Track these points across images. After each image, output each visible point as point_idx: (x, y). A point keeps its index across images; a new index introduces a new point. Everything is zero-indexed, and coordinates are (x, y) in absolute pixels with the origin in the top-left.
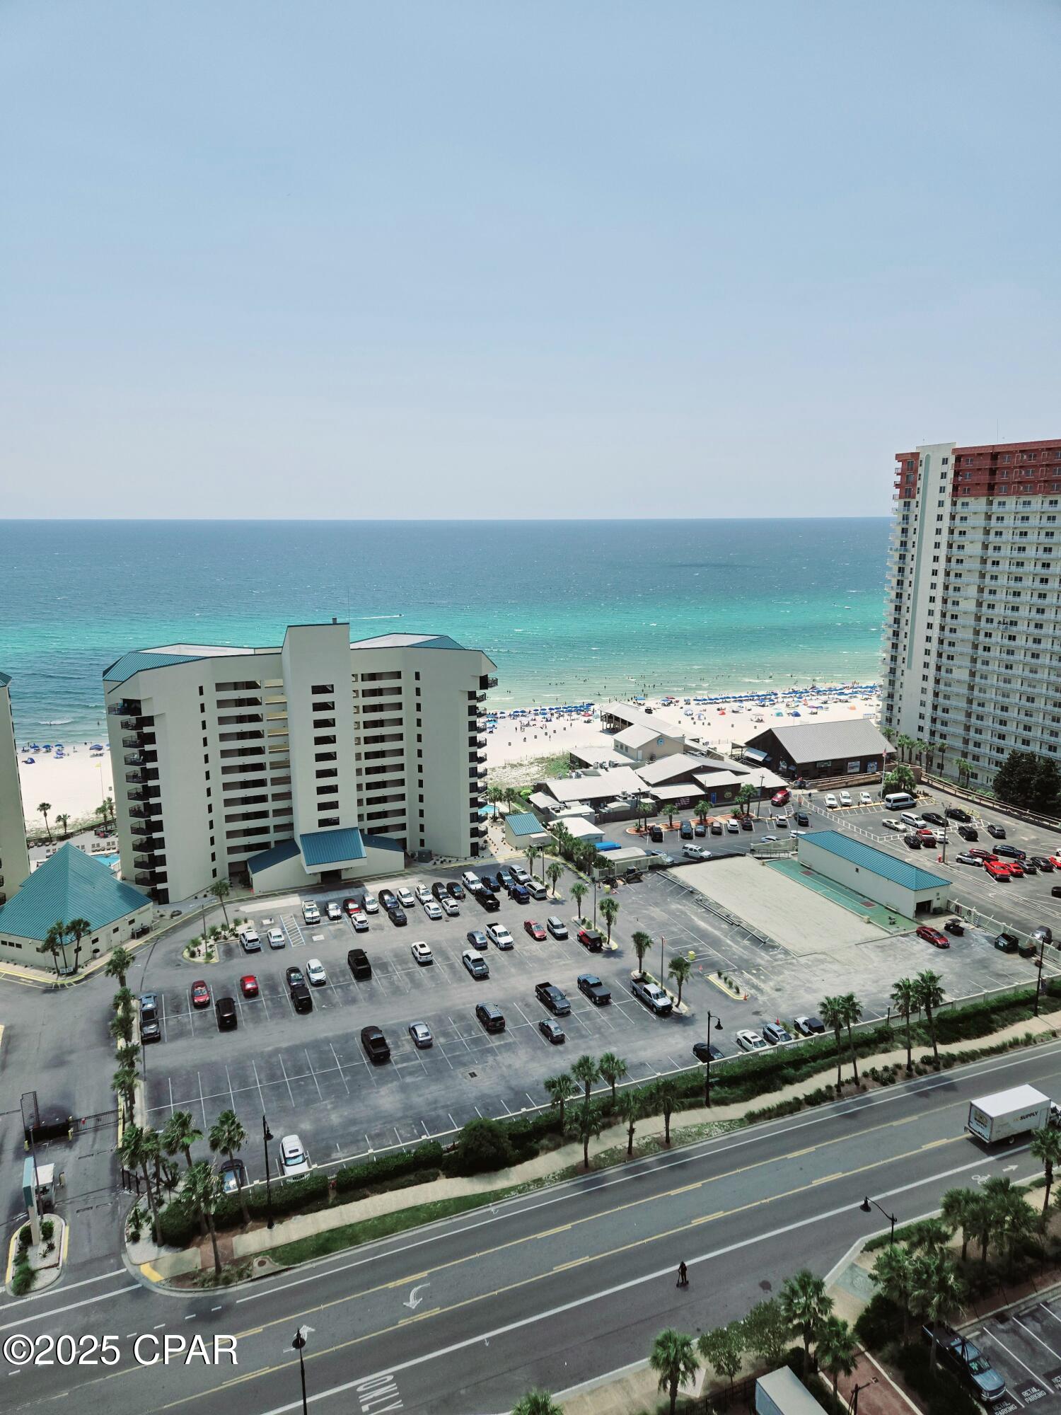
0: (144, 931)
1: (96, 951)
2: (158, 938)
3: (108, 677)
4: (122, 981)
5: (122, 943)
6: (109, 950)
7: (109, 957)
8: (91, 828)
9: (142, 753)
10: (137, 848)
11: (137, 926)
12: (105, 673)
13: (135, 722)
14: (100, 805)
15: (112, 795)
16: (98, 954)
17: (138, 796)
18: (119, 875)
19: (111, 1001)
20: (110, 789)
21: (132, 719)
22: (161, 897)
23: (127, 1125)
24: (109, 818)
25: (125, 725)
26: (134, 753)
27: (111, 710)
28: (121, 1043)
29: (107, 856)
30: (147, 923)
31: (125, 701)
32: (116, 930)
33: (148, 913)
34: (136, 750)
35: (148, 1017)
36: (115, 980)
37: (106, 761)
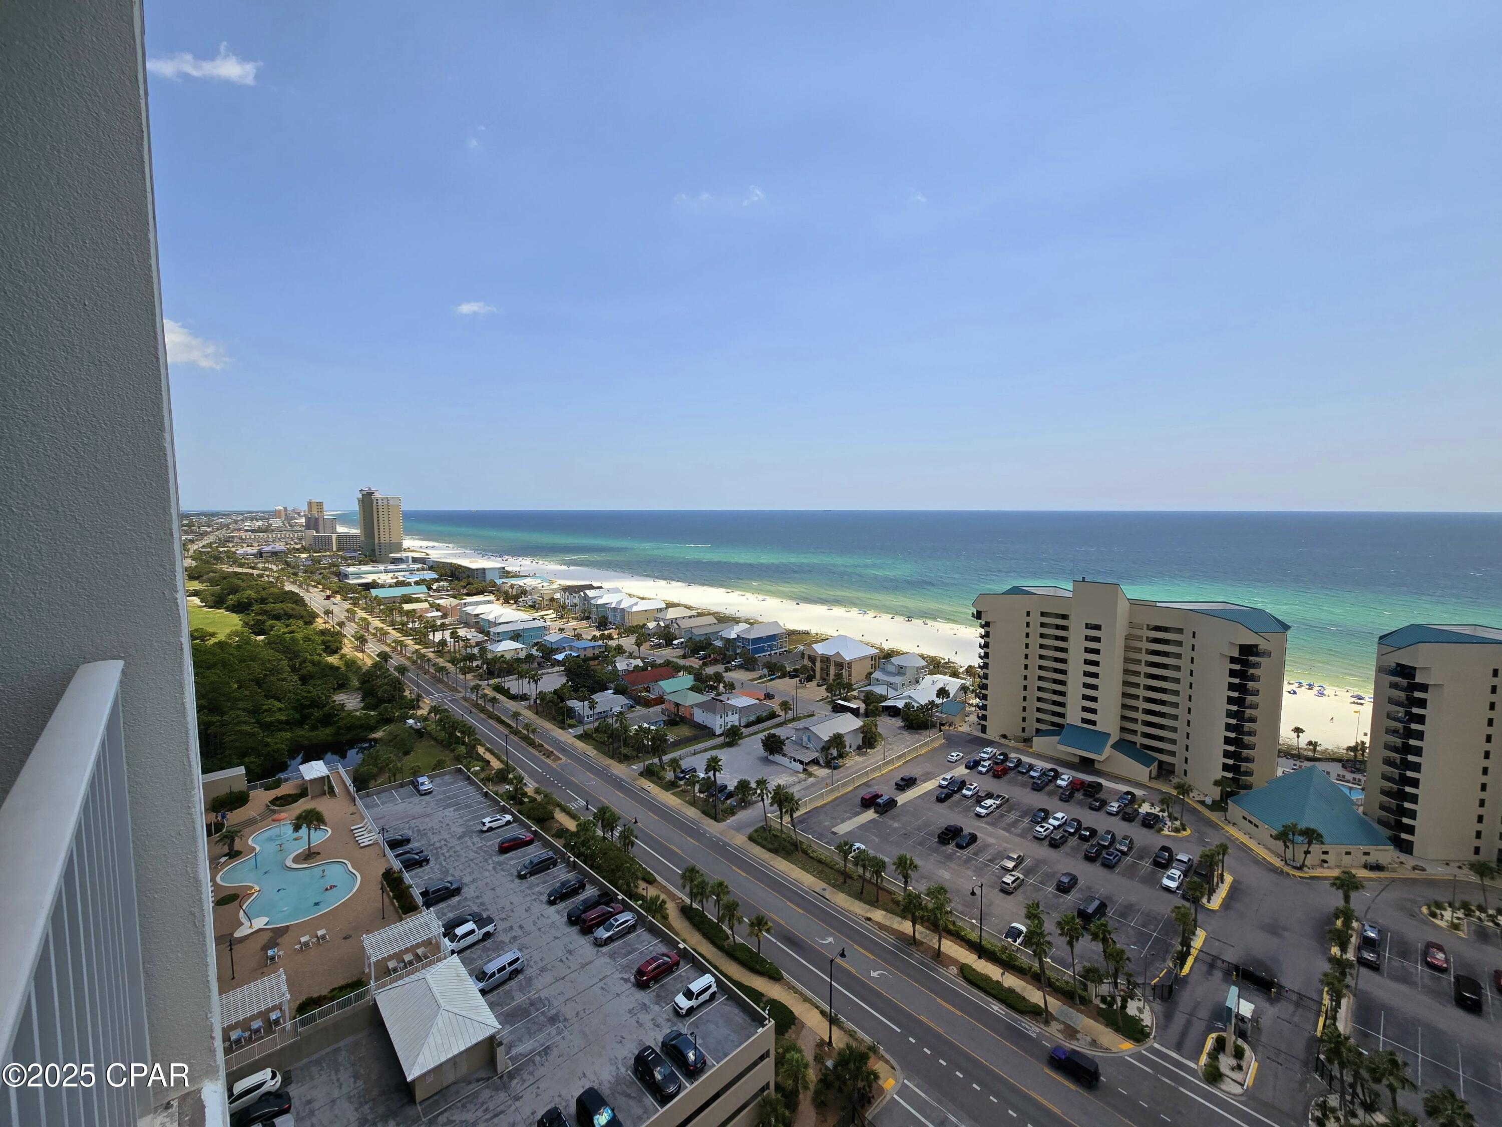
0: (1378, 868)
1: (1325, 861)
2: (1393, 880)
3: (1385, 641)
4: (1347, 899)
5: (1352, 867)
6: (1338, 867)
7: (1336, 873)
8: (1339, 760)
9: (1408, 697)
10: (1385, 792)
11: (1371, 859)
12: (1381, 638)
13: (1406, 684)
14: (1353, 744)
15: (1367, 740)
16: (1326, 865)
17: (1395, 749)
18: (1361, 809)
19: (1332, 910)
20: (1365, 734)
21: (1404, 682)
22: (1406, 848)
23: (1328, 1022)
24: (1360, 757)
25: (1394, 686)
26: (1401, 712)
27: (1381, 670)
28: (1335, 950)
29: (1351, 789)
30: (1383, 861)
31: (1398, 665)
32: (1348, 853)
33: (1386, 854)
34: (1401, 709)
35: (1367, 943)
36: (1340, 893)
37: (1368, 708)
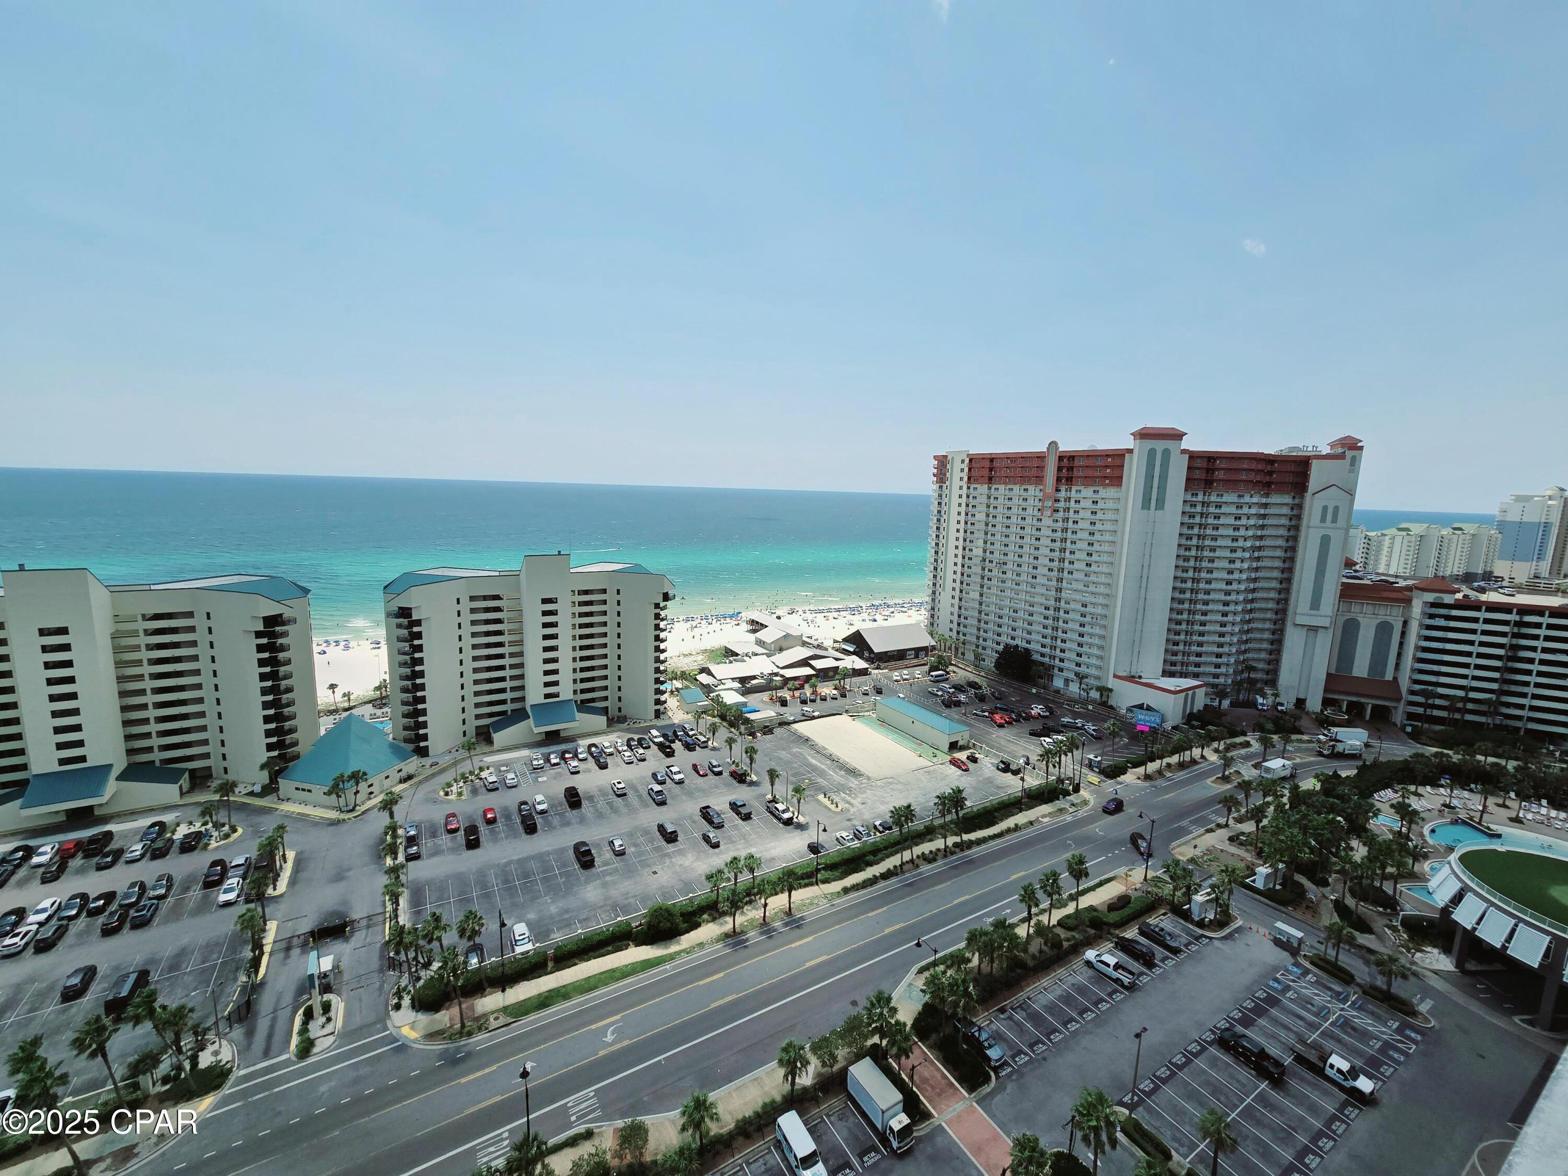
0: (409, 777)
1: (371, 793)
2: (420, 782)
3: (388, 591)
4: (392, 815)
5: (392, 787)
6: (381, 792)
7: (381, 797)
8: (370, 702)
9: (412, 646)
10: (405, 716)
11: (403, 774)
12: (385, 587)
13: (406, 623)
14: (377, 684)
15: (387, 677)
16: (372, 796)
17: (407, 678)
18: (391, 736)
19: (383, 830)
20: (386, 673)
21: (405, 621)
22: (423, 752)
23: (393, 922)
24: (384, 694)
25: (399, 626)
26: (406, 646)
27: (388, 615)
28: (389, 861)
29: (382, 722)
30: (412, 772)
31: (400, 608)
32: (387, 777)
33: (412, 764)
34: (407, 644)
35: (411, 841)
36: (386, 814)
37: (384, 651)
